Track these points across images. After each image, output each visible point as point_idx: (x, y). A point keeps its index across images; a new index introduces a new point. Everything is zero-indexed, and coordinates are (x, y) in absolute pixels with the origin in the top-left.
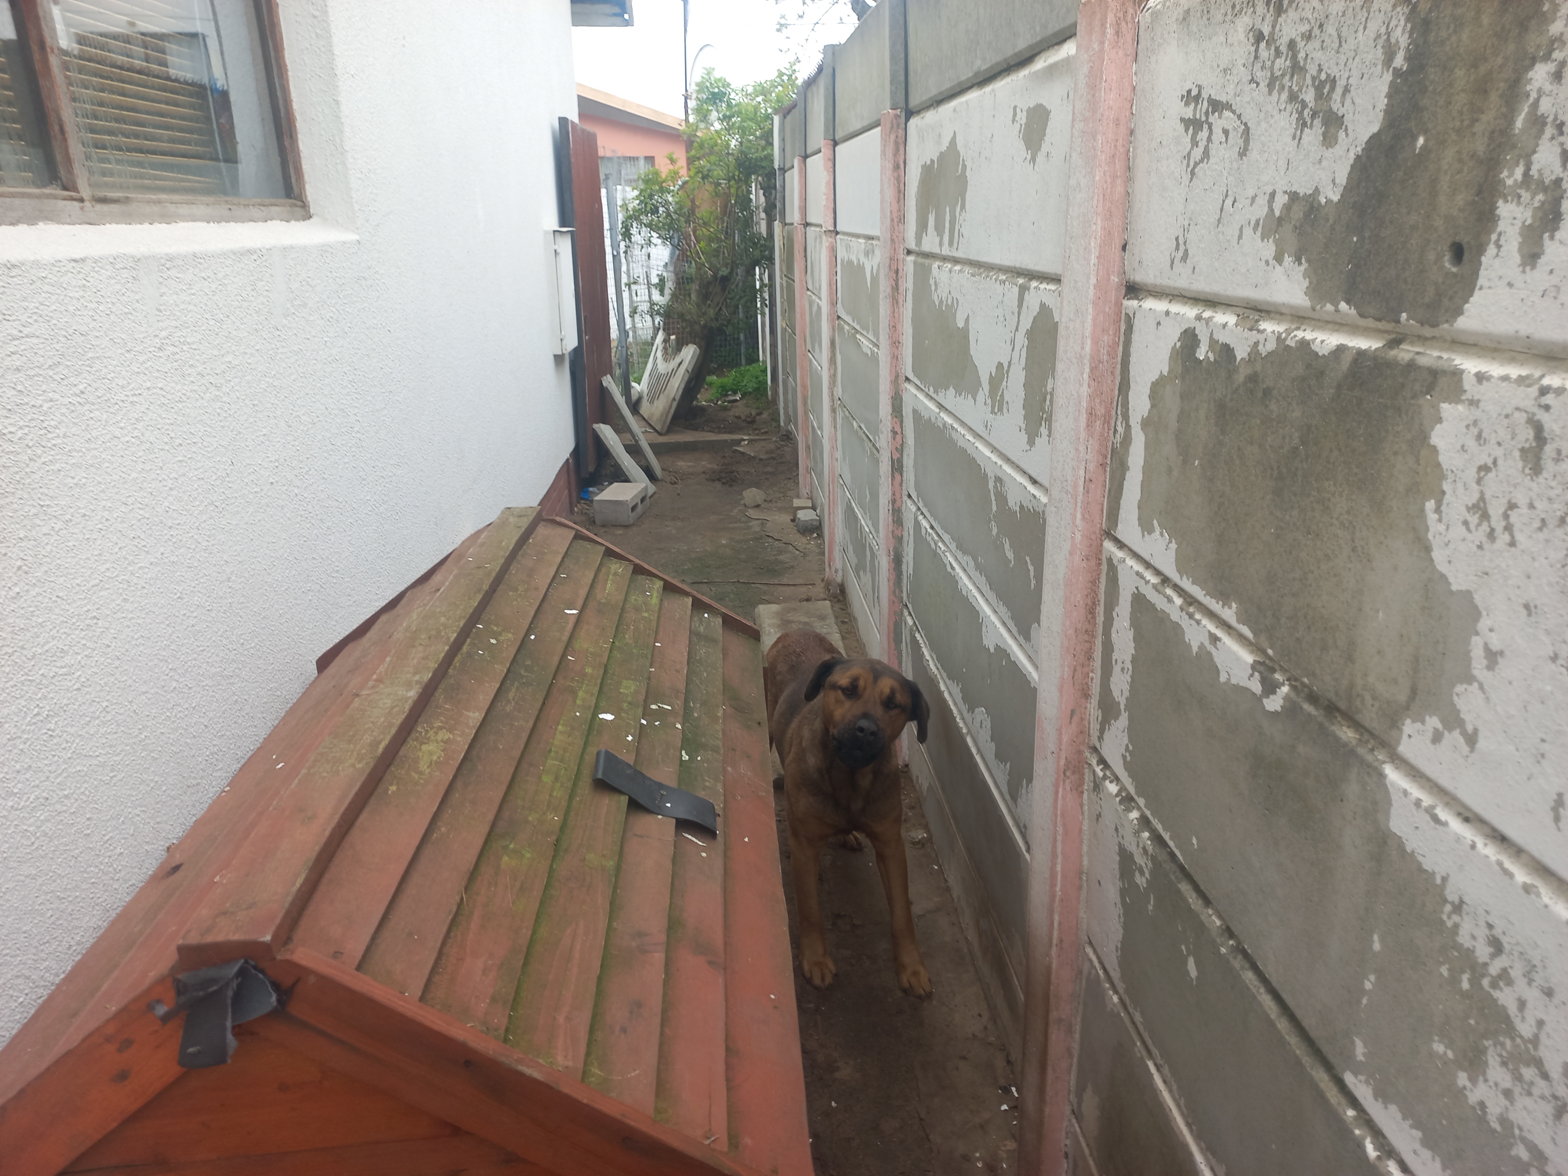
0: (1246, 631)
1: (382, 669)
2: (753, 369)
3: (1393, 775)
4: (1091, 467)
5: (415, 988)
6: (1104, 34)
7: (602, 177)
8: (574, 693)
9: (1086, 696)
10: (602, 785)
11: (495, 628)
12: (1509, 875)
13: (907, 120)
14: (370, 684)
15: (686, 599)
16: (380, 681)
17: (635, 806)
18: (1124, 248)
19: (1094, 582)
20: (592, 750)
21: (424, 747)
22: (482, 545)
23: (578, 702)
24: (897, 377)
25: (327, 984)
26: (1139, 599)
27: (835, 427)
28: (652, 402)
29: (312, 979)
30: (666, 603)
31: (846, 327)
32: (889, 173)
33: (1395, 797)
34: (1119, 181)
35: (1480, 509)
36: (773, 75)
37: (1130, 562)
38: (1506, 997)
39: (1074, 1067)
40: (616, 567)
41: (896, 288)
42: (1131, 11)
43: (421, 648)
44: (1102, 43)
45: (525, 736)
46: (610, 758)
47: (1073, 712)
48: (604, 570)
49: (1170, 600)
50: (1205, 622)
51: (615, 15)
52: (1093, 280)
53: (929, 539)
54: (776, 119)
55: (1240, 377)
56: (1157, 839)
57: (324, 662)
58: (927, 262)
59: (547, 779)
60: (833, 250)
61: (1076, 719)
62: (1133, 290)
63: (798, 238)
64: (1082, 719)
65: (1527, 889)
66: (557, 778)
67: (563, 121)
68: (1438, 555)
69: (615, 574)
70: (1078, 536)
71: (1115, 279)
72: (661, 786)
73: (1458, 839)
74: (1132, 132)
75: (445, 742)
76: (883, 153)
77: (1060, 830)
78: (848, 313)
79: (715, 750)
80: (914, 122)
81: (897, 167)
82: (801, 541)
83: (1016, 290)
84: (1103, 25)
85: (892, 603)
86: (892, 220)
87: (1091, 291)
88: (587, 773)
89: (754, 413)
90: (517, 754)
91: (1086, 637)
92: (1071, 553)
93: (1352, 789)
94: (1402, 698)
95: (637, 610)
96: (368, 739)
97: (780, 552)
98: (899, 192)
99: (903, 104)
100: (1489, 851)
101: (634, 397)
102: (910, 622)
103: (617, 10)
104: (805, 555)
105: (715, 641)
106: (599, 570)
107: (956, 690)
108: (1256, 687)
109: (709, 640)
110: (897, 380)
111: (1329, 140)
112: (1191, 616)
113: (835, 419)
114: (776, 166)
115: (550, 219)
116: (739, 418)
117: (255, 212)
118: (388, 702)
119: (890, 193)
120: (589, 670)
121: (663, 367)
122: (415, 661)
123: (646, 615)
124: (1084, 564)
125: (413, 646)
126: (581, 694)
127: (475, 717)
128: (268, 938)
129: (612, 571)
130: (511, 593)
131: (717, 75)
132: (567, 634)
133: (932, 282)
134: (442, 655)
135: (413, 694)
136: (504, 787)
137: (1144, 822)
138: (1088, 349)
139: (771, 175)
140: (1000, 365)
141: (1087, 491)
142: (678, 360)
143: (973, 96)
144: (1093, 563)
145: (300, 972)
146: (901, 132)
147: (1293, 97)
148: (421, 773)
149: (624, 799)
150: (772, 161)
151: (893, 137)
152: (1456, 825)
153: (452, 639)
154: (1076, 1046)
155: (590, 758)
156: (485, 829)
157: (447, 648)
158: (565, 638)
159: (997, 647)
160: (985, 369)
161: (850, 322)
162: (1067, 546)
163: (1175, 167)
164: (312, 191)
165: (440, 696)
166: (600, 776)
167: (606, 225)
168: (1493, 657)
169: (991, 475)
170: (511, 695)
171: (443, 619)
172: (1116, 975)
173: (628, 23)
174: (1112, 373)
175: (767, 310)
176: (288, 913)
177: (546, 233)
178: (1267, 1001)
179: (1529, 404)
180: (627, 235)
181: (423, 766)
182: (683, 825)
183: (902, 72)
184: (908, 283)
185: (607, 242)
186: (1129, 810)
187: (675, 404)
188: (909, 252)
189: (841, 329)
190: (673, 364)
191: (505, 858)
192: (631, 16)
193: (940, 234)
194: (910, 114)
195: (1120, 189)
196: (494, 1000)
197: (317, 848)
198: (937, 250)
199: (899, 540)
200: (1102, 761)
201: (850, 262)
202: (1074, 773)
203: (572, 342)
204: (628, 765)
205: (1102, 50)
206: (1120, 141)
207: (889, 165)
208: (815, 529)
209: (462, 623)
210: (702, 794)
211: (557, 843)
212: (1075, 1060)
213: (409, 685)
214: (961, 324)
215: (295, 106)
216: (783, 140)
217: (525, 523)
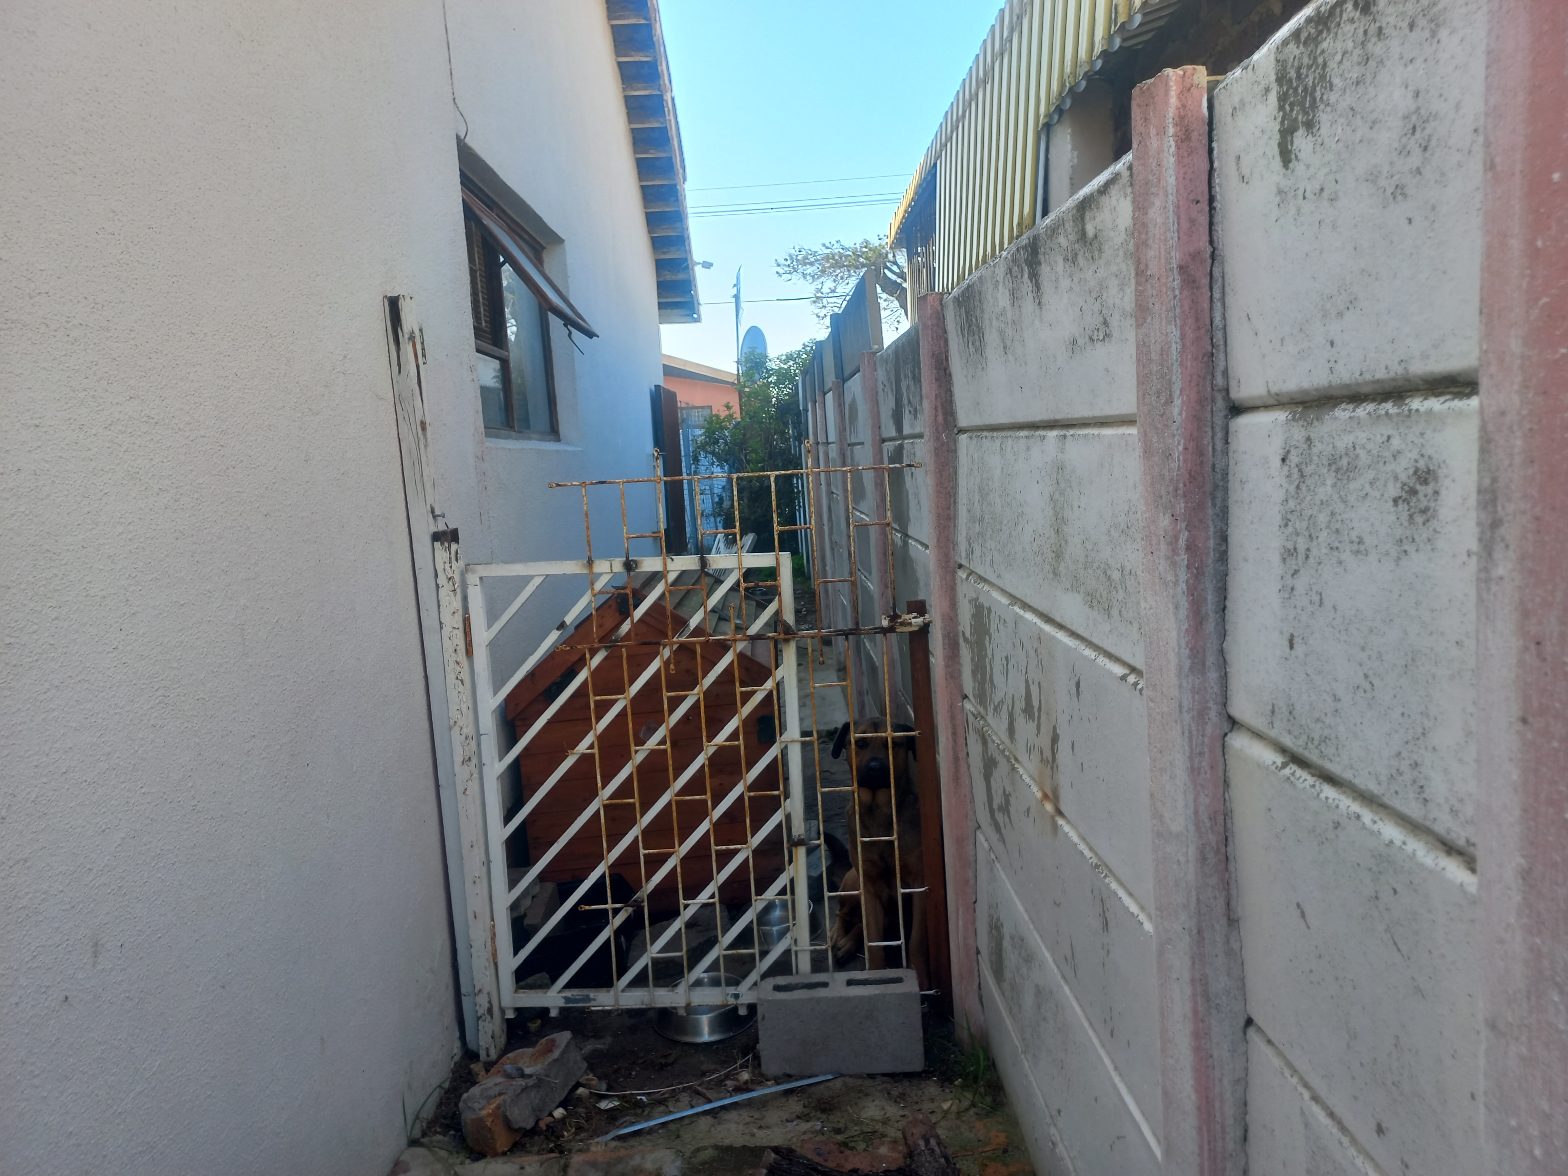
4: (878, 501)
6: (866, 364)
7: (680, 422)
18: (881, 428)
32: (838, 408)
42: (872, 357)
44: (865, 367)
51: (687, 315)
54: (800, 377)
58: (853, 447)
60: (827, 454)
62: (884, 441)
63: (813, 451)
67: (655, 386)
71: (879, 438)
74: (877, 392)
76: (835, 400)
80: (844, 385)
81: (840, 405)
84: (865, 361)
86: (841, 431)
87: (871, 442)
92: (876, 536)
98: (842, 416)
99: (840, 378)
103: (689, 312)
117: (537, 439)
119: (839, 419)
124: (880, 537)
133: (854, 456)
143: (857, 376)
146: (841, 389)
150: (798, 405)
151: (838, 392)
161: (835, 492)
167: (683, 453)
173: (698, 320)
183: (839, 361)
184: (849, 460)
185: (684, 464)
189: (832, 498)
192: (699, 316)
193: (854, 433)
194: (843, 381)
195: (877, 409)
198: (854, 441)
201: (833, 458)
203: (664, 525)
207: (837, 404)
216: (804, 391)
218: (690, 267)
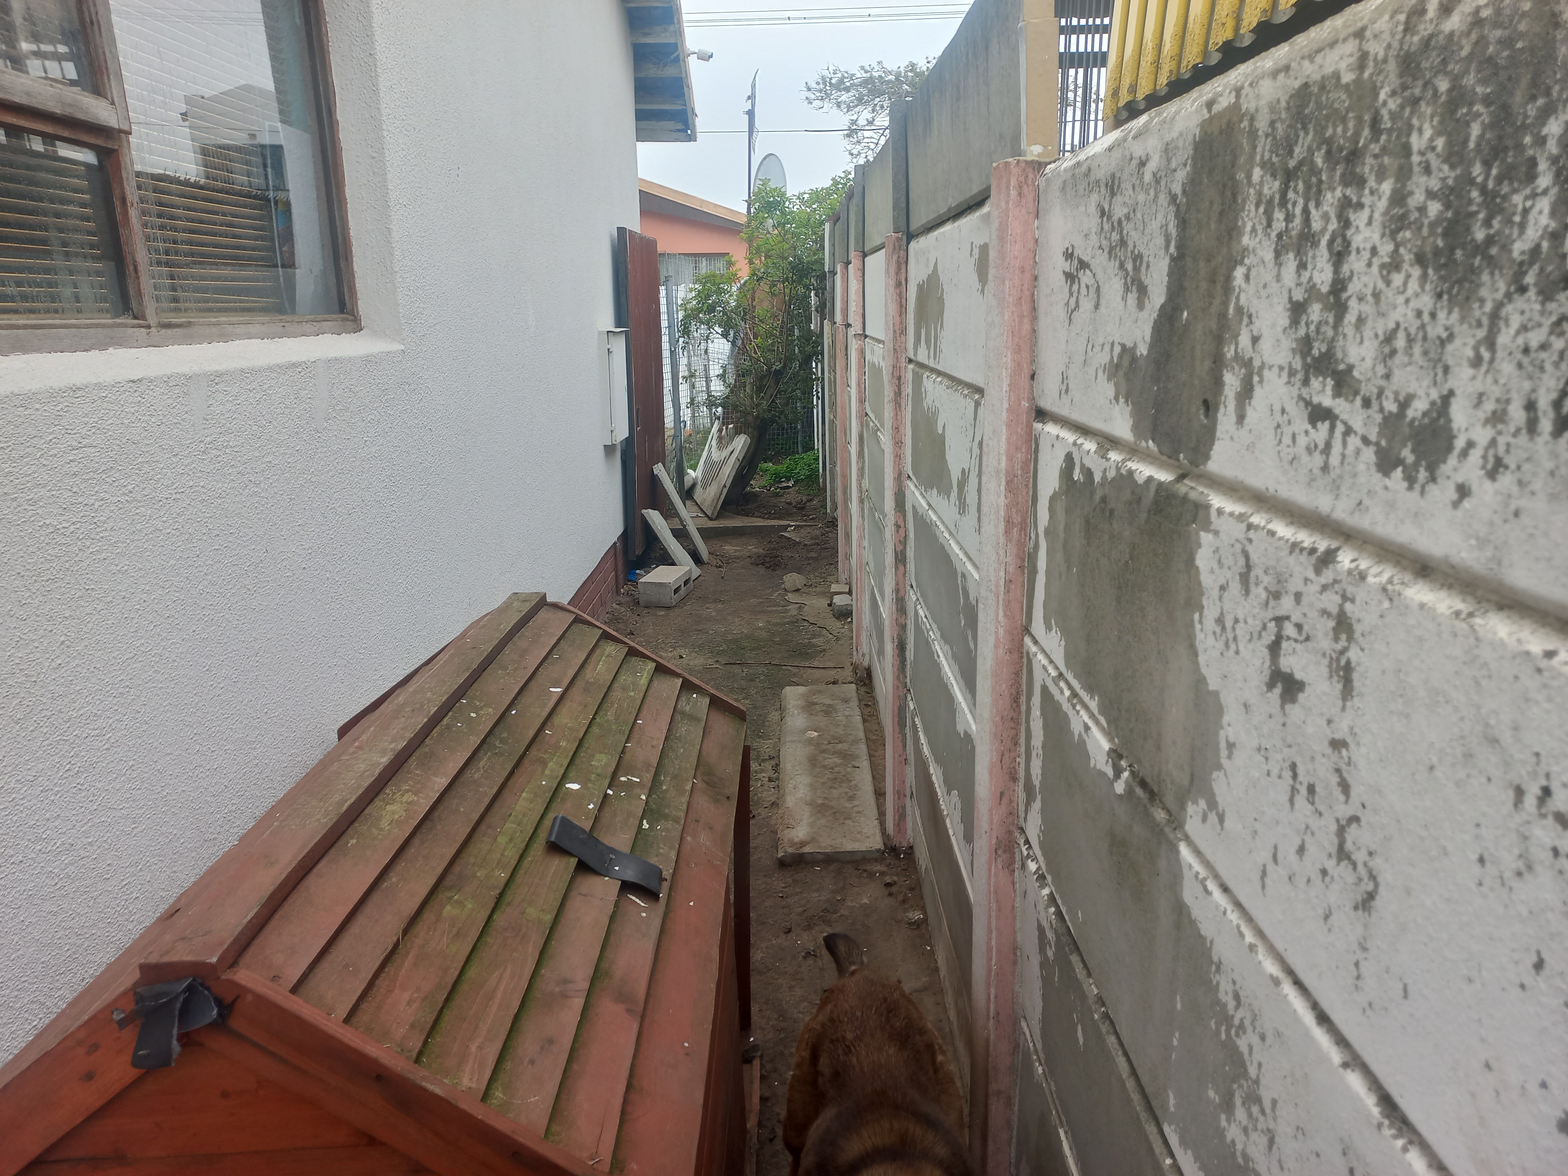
0: (1102, 720)
1: (364, 737)
2: (808, 457)
3: (1184, 851)
4: (1011, 569)
5: (343, 1011)
6: (1008, 195)
7: (662, 279)
8: (544, 763)
9: (1014, 779)
10: (555, 848)
11: (478, 703)
12: (1242, 935)
13: (908, 243)
14: (352, 750)
15: (676, 680)
16: (360, 748)
17: (583, 868)
18: (1033, 377)
19: (1017, 674)
20: (551, 816)
21: (389, 808)
22: (483, 627)
23: (547, 772)
24: (900, 474)
25: (261, 1001)
26: (1045, 689)
27: (863, 517)
28: (704, 488)
29: (249, 997)
30: (655, 683)
31: (871, 424)
32: (892, 289)
33: (1185, 871)
34: (1026, 320)
35: (1220, 621)
36: (828, 183)
37: (1040, 656)
38: (1242, 1044)
39: (1014, 1140)
40: (610, 648)
41: (898, 393)
42: (1031, 176)
43: (403, 720)
44: (1007, 202)
45: (487, 801)
46: (566, 824)
47: (1002, 794)
48: (598, 652)
49: (1062, 692)
50: (1083, 713)
51: (679, 131)
52: (1006, 405)
53: (923, 627)
54: (827, 226)
55: (1097, 498)
56: (1059, 913)
57: (343, 731)
58: (921, 371)
59: (502, 840)
60: (862, 352)
61: (1005, 800)
62: (1041, 415)
63: (840, 337)
64: (1011, 801)
65: (1252, 948)
66: (511, 840)
67: (621, 231)
68: (1202, 659)
69: (609, 656)
70: (1001, 631)
71: (1025, 404)
72: (612, 850)
73: (1217, 906)
74: (1036, 278)
75: (409, 803)
76: (887, 271)
77: (994, 906)
78: (873, 412)
79: (676, 820)
80: (913, 245)
81: (898, 284)
82: (836, 625)
83: (973, 404)
84: (1008, 187)
85: (896, 688)
86: (895, 332)
87: (1004, 415)
88: (543, 836)
89: (804, 499)
90: (476, 816)
91: (1012, 724)
92: (996, 647)
93: (1162, 864)
94: (1186, 782)
95: (624, 689)
96: (337, 797)
97: (814, 636)
98: (901, 306)
99: (904, 228)
100: (1233, 916)
101: (688, 483)
102: (912, 708)
103: (680, 126)
104: (838, 639)
105: (698, 720)
106: (592, 651)
107: (940, 773)
108: (1110, 772)
109: (692, 718)
110: (900, 478)
111: (1141, 306)
112: (1074, 706)
113: (863, 510)
114: (827, 270)
115: (606, 319)
116: (790, 504)
117: (307, 327)
118: (363, 767)
119: (893, 308)
120: (563, 744)
121: (716, 455)
122: (395, 731)
123: (632, 694)
124: (1007, 657)
125: (397, 718)
126: (550, 765)
127: (442, 782)
128: (214, 960)
129: (606, 653)
130: (500, 672)
131: (772, 185)
132: (547, 710)
133: (923, 390)
134: (420, 726)
135: (385, 760)
136: (457, 845)
137: (1052, 898)
138: (1003, 464)
139: (822, 277)
140: (963, 470)
141: (1007, 591)
142: (730, 449)
143: (948, 228)
144: (1016, 656)
145: (241, 991)
146: (902, 253)
147: (1122, 266)
148: (381, 830)
149: (573, 861)
150: (823, 265)
151: (895, 257)
152: (1217, 895)
153: (432, 712)
154: (1015, 1118)
155: (547, 823)
156: (431, 881)
157: (426, 720)
158: (545, 714)
159: (966, 732)
160: (955, 475)
161: (874, 419)
162: (992, 640)
163: (1060, 312)
164: (363, 307)
165: (413, 762)
166: (553, 839)
167: (664, 324)
168: (1231, 746)
169: (959, 571)
170: (481, 764)
171: (429, 694)
172: (1039, 1046)
173: (692, 138)
174: (1027, 486)
175: (820, 402)
176: (236, 940)
177: (600, 333)
178: (1121, 1061)
179: (1241, 536)
180: (686, 332)
181: (384, 824)
182: (627, 887)
183: (903, 199)
184: (908, 389)
185: (665, 339)
186: (1042, 887)
187: (725, 491)
188: (910, 361)
189: (868, 425)
190: (726, 452)
191: (448, 908)
192: (694, 132)
193: (928, 348)
194: (911, 236)
195: (1027, 327)
196: (413, 1026)
197: (272, 889)
198: (926, 362)
199: (904, 627)
200: (1027, 842)
201: (874, 364)
202: (1005, 852)
203: (622, 433)
204: (583, 831)
205: (1007, 209)
206: (1026, 287)
207: (892, 283)
208: (844, 614)
209: (444, 699)
210: (653, 860)
211: (501, 895)
212: (1015, 1132)
213: (384, 752)
214: (940, 431)
215: (352, 233)
216: (833, 245)
217: (527, 607)
218: (681, 58)
